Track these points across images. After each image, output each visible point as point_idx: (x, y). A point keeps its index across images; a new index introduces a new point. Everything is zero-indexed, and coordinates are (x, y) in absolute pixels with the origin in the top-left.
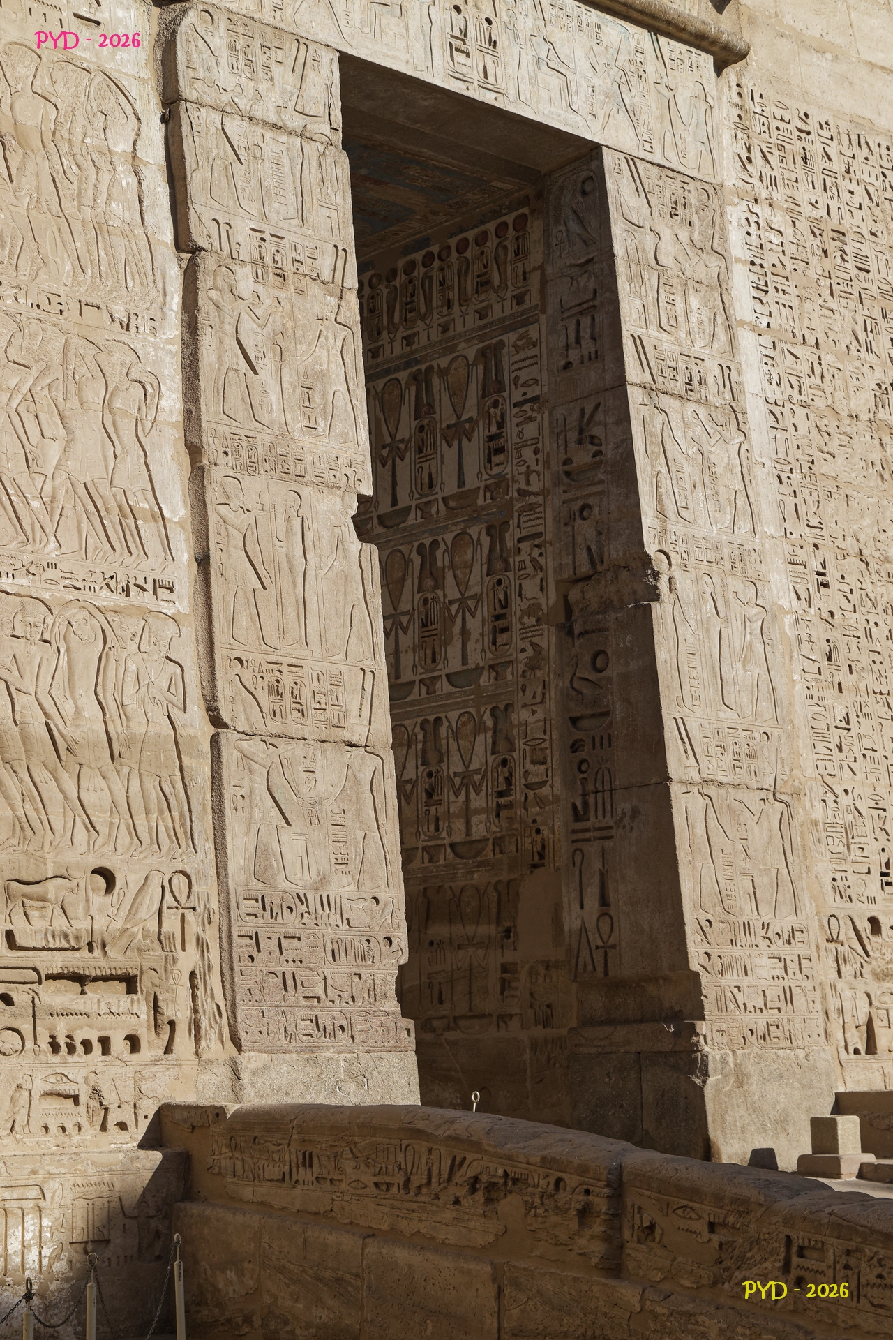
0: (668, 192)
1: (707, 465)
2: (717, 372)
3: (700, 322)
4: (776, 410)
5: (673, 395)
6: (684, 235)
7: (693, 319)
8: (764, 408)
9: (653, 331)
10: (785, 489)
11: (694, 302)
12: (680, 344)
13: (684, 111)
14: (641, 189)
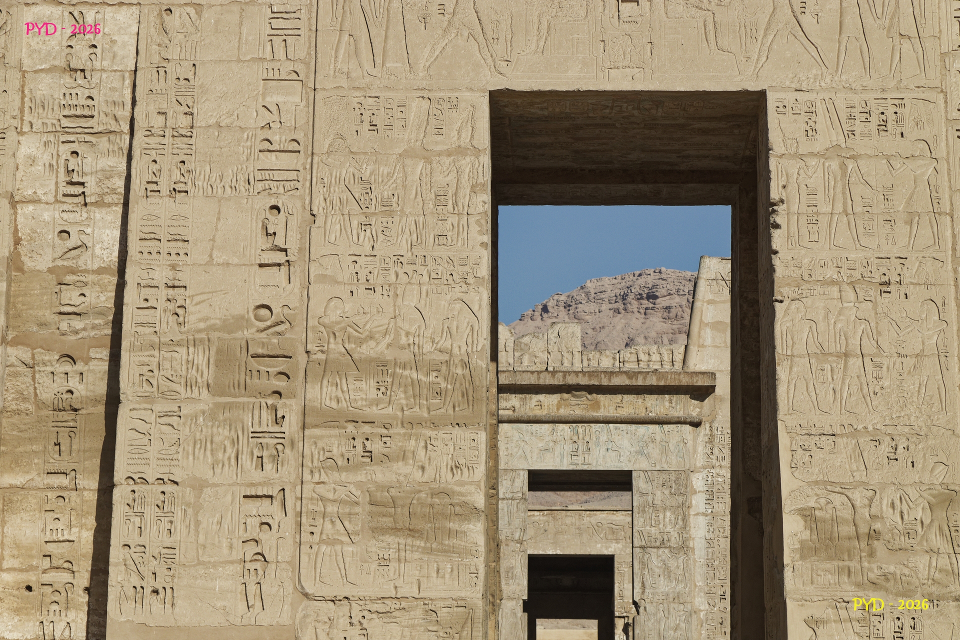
0: (661, 479)
1: (666, 568)
2: (676, 535)
3: (670, 520)
4: (710, 541)
5: (655, 547)
6: (667, 492)
7: (667, 520)
8: (703, 541)
9: (648, 528)
10: (709, 569)
11: (668, 514)
12: (660, 529)
13: (672, 448)
14: (649, 480)
